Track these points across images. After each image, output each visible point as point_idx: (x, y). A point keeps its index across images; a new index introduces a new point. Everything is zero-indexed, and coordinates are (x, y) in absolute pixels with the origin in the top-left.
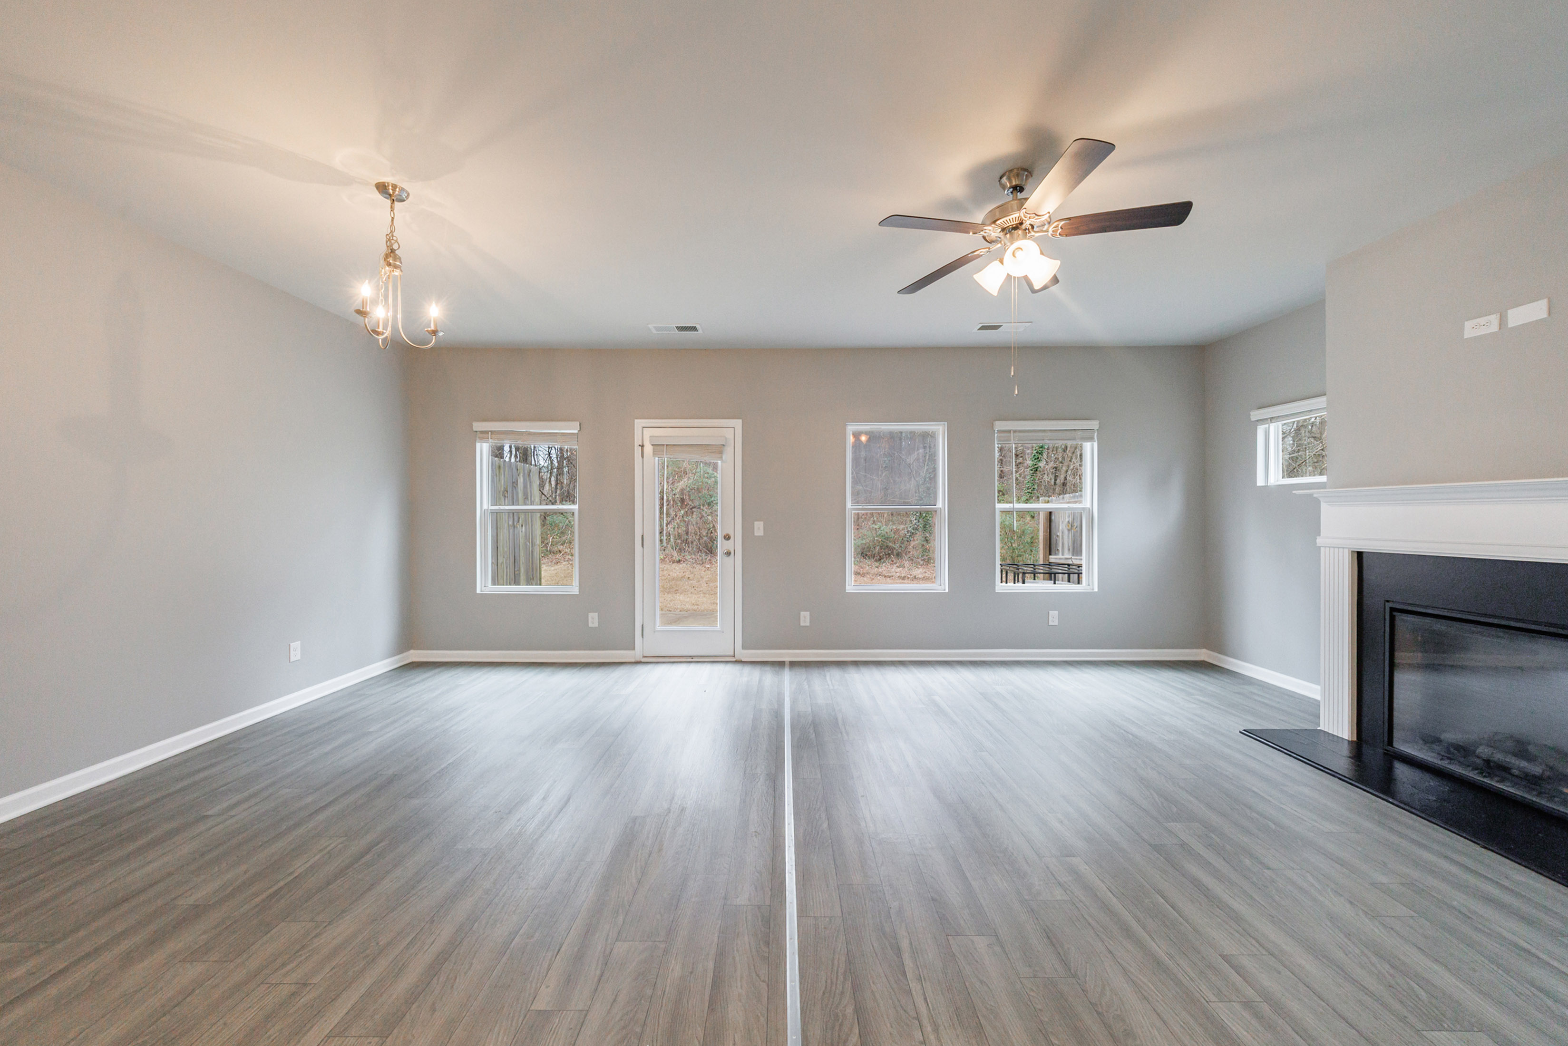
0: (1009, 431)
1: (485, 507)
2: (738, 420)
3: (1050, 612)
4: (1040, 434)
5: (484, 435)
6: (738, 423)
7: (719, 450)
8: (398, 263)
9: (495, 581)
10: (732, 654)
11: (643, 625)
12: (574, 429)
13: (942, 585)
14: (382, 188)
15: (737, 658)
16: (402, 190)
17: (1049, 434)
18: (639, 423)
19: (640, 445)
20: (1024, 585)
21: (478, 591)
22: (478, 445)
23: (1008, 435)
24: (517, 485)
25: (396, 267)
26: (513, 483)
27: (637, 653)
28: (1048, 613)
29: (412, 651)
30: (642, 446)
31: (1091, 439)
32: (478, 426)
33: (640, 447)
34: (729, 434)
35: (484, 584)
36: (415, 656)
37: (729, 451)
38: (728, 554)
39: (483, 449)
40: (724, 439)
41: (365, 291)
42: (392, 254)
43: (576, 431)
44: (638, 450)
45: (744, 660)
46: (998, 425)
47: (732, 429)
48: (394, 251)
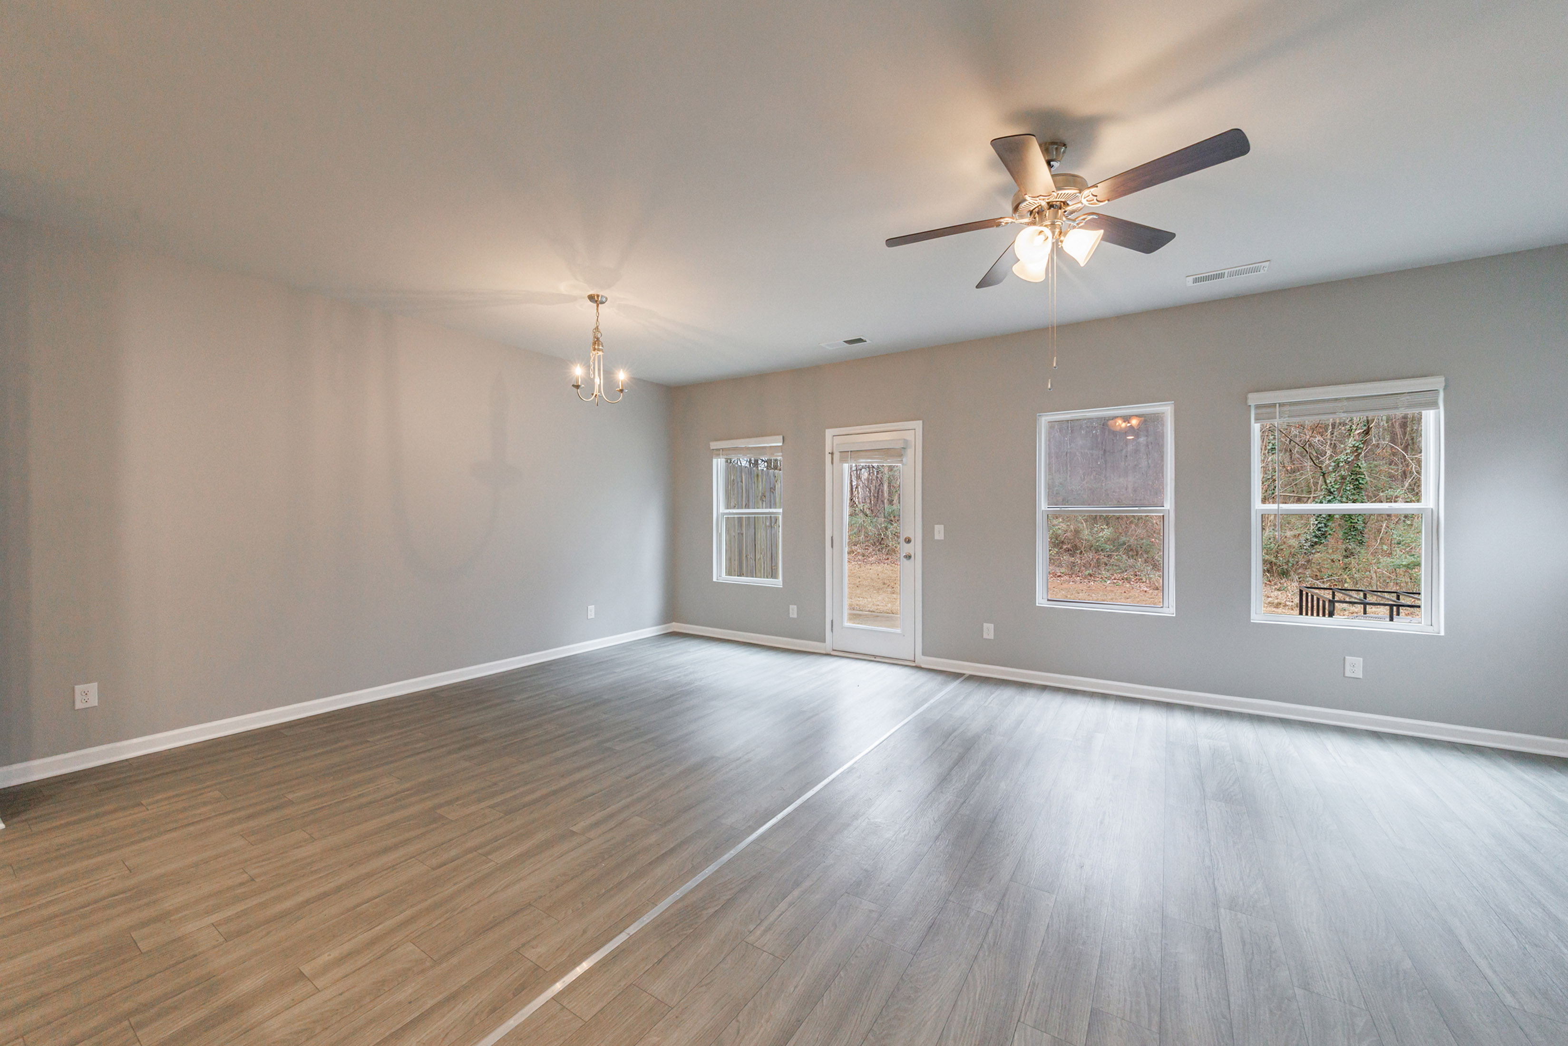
0: (1274, 405)
1: (720, 511)
2: (918, 421)
3: (1346, 657)
4: (1332, 405)
5: (718, 452)
6: (918, 425)
7: (898, 453)
8: (600, 347)
9: (729, 573)
10: (913, 659)
11: (832, 621)
12: (780, 442)
13: (1166, 607)
14: (591, 298)
15: (916, 662)
16: (602, 296)
17: (1345, 403)
18: (829, 433)
19: (829, 453)
20: (1330, 618)
21: (715, 580)
22: (715, 461)
23: (1272, 410)
25: (599, 350)
27: (827, 647)
28: (1345, 658)
29: (674, 623)
30: (832, 454)
31: (1434, 404)
32: (714, 445)
33: (830, 455)
34: (909, 436)
35: (720, 573)
36: (674, 628)
37: (910, 452)
38: (908, 557)
39: (718, 464)
40: (906, 441)
41: (578, 371)
42: (597, 341)
43: (781, 444)
44: (828, 458)
45: (923, 666)
46: (1254, 399)
47: (913, 431)
48: (598, 339)
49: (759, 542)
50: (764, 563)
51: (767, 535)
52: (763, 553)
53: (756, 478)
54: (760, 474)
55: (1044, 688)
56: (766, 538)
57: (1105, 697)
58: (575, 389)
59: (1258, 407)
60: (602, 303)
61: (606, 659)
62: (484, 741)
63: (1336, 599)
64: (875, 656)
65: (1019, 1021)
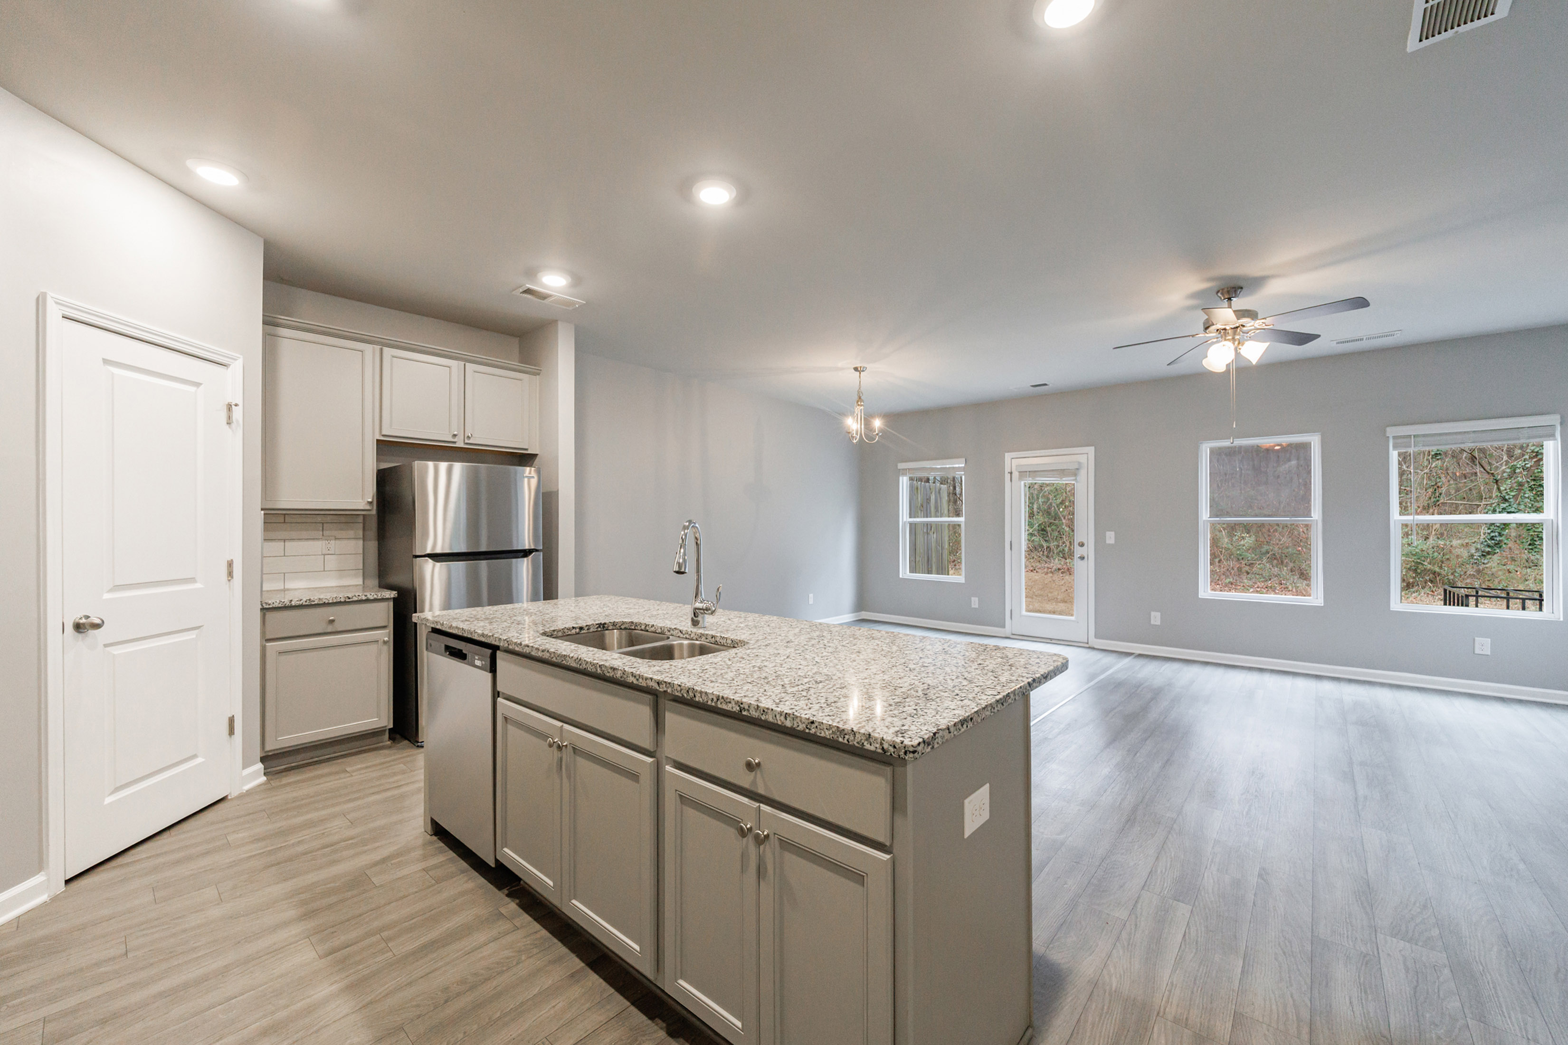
1: (905, 520)
2: (1091, 447)
3: (1476, 638)
4: (1459, 437)
5: (904, 472)
6: (1091, 450)
7: (1072, 473)
8: (863, 403)
9: (912, 570)
10: (1086, 641)
11: (1011, 610)
13: (1316, 598)
14: (856, 369)
15: (1090, 644)
16: (863, 367)
17: (1472, 435)
18: (1008, 456)
19: (1008, 472)
21: (901, 576)
22: (901, 478)
23: (1408, 440)
24: (930, 501)
25: (861, 405)
26: (927, 499)
27: (1007, 629)
28: (1474, 640)
29: (863, 612)
30: (1011, 473)
31: (1552, 436)
32: (901, 466)
33: (1009, 474)
34: (1083, 459)
35: (904, 572)
36: (865, 615)
37: (1083, 472)
38: (1082, 558)
39: (904, 482)
40: (1079, 463)
41: (849, 422)
42: (860, 400)
43: (963, 465)
44: (1007, 476)
45: (1096, 647)
46: (1391, 432)
47: (1086, 455)
48: (861, 398)
55: (1207, 663)
57: (1261, 670)
59: (1394, 438)
63: (1479, 594)
64: (1051, 639)
65: (1206, 868)
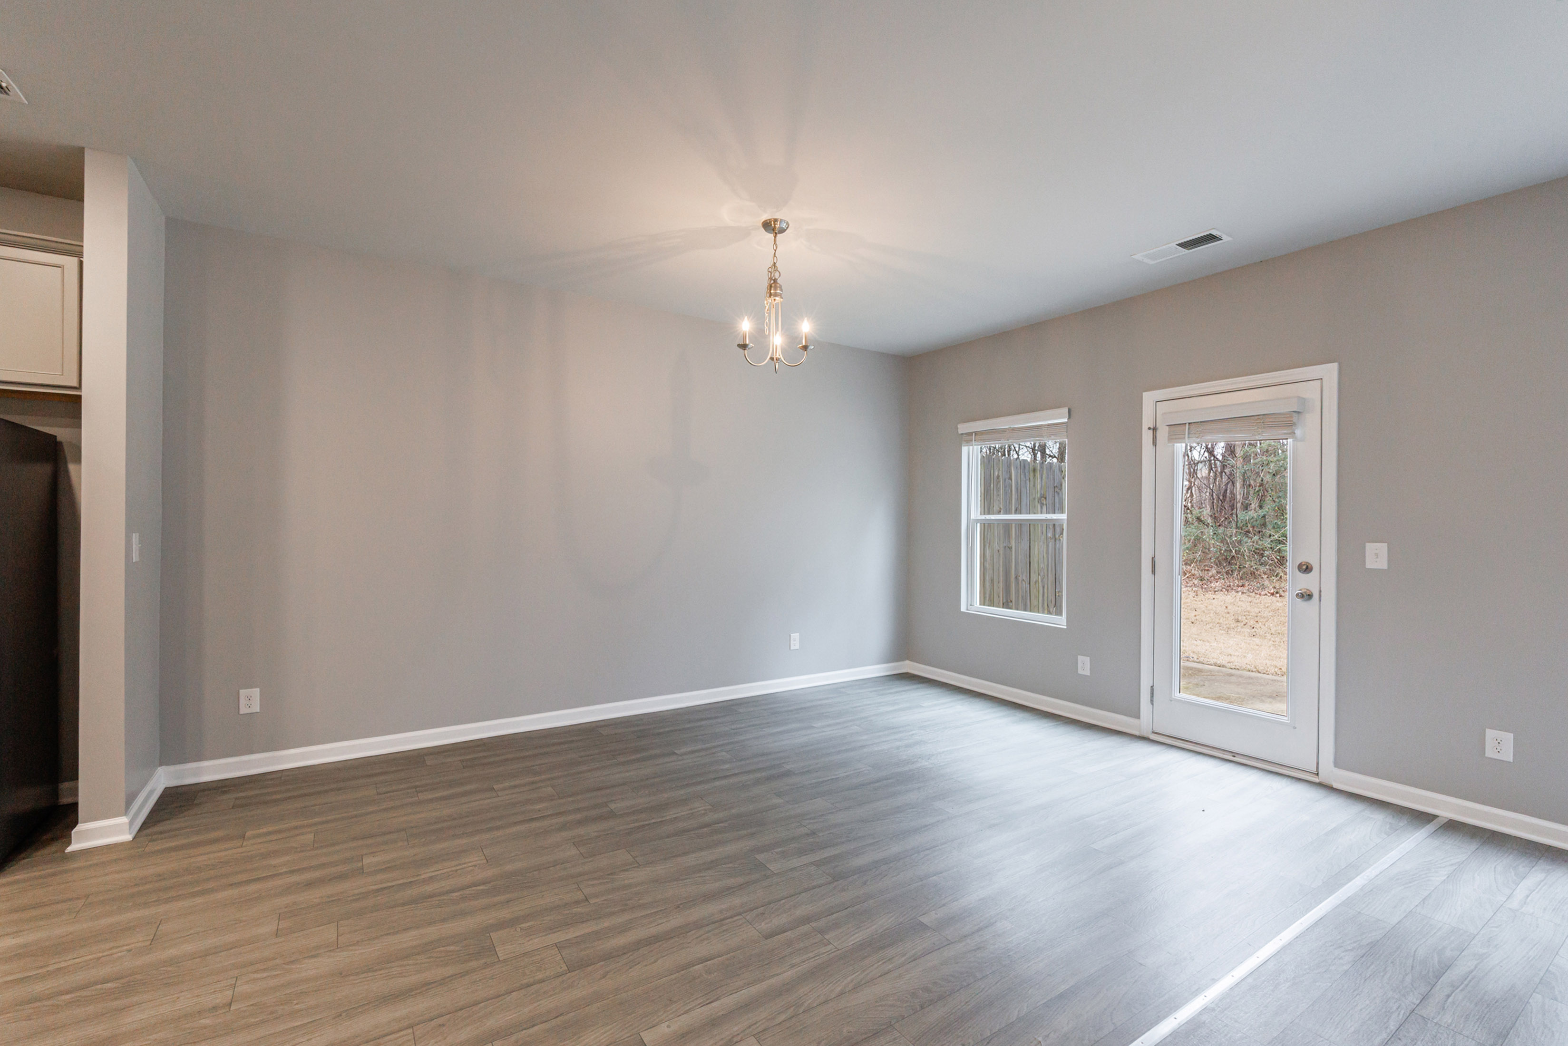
1: (973, 517)
2: (1330, 365)
5: (969, 437)
6: (1330, 372)
7: (1286, 422)
8: (778, 292)
9: (988, 599)
10: (1314, 770)
11: (1152, 687)
12: (1064, 418)
15: (1323, 778)
16: (781, 221)
18: (1149, 398)
19: (1149, 428)
21: (963, 609)
22: (965, 449)
27: (1144, 724)
29: (907, 662)
30: (1155, 429)
32: (963, 428)
33: (1151, 431)
34: (1310, 391)
35: (971, 601)
36: (908, 666)
37: (1311, 421)
38: (1307, 596)
39: (970, 454)
40: (1302, 401)
41: (746, 326)
42: (773, 285)
43: (1066, 420)
44: (1147, 436)
45: (1335, 788)
47: (1319, 381)
48: (775, 281)
49: (1036, 559)
50: (1043, 587)
51: (1047, 550)
52: (1042, 574)
53: (1032, 474)
54: (1038, 467)
56: (1047, 553)
58: (741, 351)
60: (782, 231)
61: (808, 705)
62: (612, 815)
64: (1234, 754)
